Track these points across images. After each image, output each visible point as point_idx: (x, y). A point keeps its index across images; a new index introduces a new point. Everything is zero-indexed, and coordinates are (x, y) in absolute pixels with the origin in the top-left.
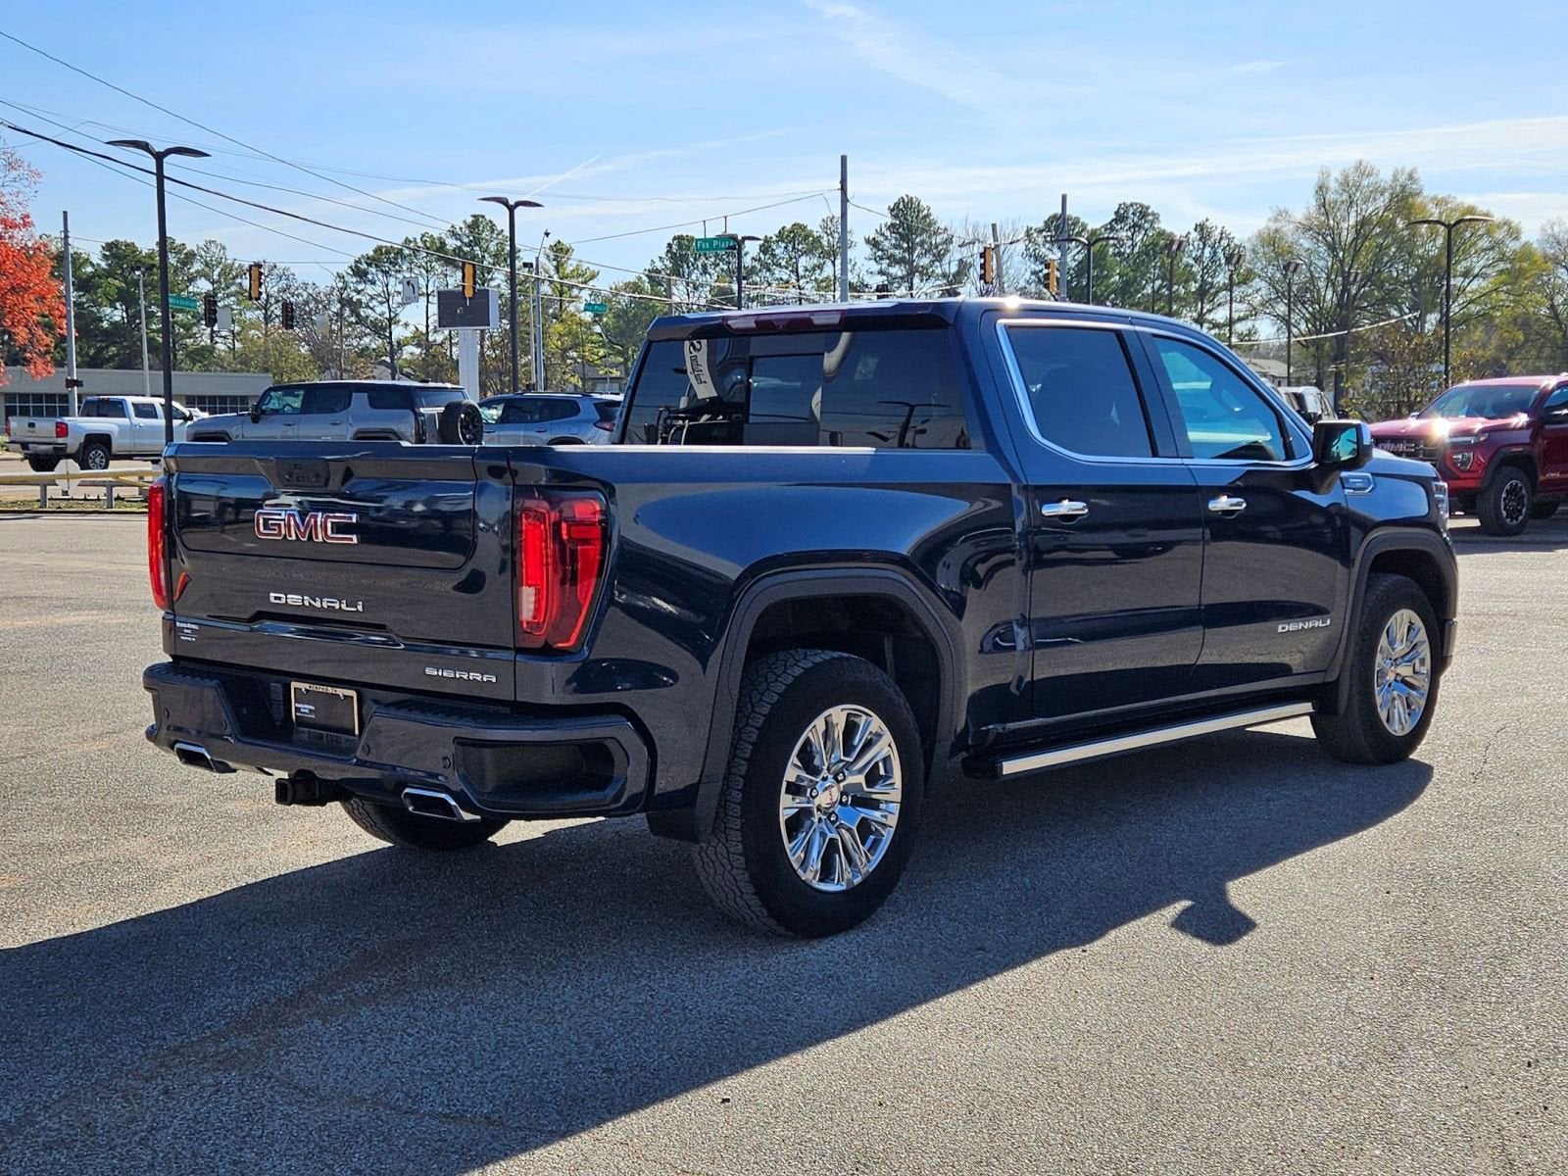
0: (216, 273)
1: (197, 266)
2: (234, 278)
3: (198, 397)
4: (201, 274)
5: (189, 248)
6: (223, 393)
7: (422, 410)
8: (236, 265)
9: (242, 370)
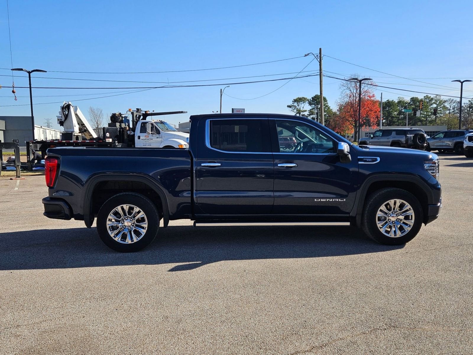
0: (438, 102)
1: (433, 101)
2: (442, 104)
3: (427, 132)
4: (434, 103)
5: (432, 97)
6: (434, 131)
7: (408, 135)
8: (443, 100)
9: (442, 125)
